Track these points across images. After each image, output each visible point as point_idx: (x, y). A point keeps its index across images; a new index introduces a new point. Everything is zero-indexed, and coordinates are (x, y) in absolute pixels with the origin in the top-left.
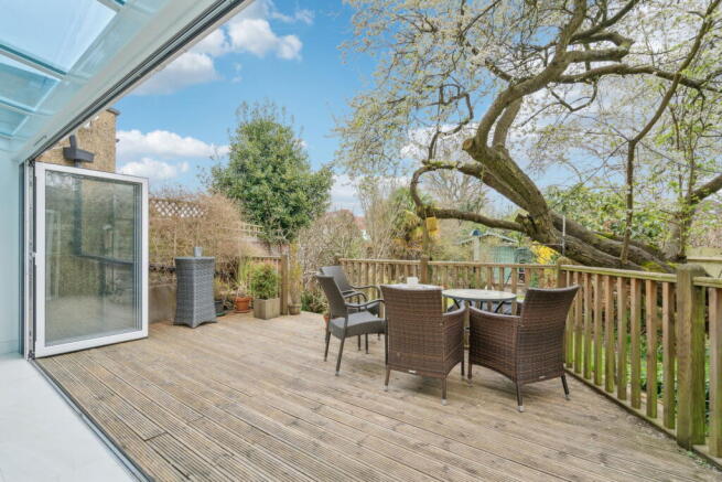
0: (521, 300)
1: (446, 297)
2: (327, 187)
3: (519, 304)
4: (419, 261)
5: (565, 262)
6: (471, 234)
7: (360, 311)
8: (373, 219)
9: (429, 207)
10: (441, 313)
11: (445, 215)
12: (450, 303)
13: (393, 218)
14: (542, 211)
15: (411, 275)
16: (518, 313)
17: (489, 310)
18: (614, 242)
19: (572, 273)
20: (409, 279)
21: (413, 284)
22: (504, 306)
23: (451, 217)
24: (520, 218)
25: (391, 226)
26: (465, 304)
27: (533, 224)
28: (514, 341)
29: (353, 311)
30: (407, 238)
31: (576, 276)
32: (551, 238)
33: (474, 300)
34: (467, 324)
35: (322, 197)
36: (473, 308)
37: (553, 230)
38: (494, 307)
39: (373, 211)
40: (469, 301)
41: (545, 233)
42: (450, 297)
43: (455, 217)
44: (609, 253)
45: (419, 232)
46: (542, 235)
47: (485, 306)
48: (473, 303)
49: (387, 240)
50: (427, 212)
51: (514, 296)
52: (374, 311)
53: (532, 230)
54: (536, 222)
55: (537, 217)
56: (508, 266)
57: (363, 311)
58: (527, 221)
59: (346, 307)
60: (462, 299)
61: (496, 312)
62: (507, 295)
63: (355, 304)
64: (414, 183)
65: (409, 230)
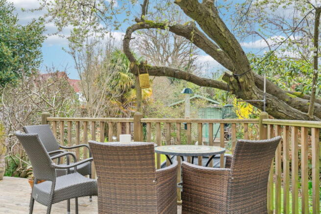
0: (230, 154)
1: (159, 153)
2: (37, 43)
3: (227, 157)
4: (133, 119)
5: (265, 117)
6: (182, 92)
7: (69, 172)
8: (88, 81)
9: (142, 63)
10: (154, 169)
11: (158, 72)
12: (163, 160)
13: (108, 79)
14: (246, 70)
15: (123, 132)
16: (228, 166)
17: (200, 164)
18: (301, 100)
19: (272, 126)
20: (121, 136)
21: (125, 140)
22: (213, 160)
23: (163, 74)
24: (226, 76)
25: (106, 88)
26: (178, 160)
27: (238, 82)
28: (225, 194)
29: (61, 173)
30: (122, 100)
31: (276, 128)
32: (253, 95)
33: (186, 155)
34: (180, 180)
35: (31, 54)
36: (185, 162)
37: (255, 88)
38: (205, 161)
39: (88, 72)
40: (181, 156)
41: (248, 90)
42: (163, 153)
43: (168, 75)
44: (299, 109)
45: (133, 94)
46: (245, 93)
47: (196, 160)
48: (185, 158)
49: (102, 101)
50: (139, 69)
51: (222, 149)
52: (85, 172)
53: (237, 88)
54: (241, 80)
55: (241, 76)
56: (217, 121)
57: (73, 172)
58: (232, 79)
59: (53, 169)
60: (174, 154)
61: (207, 166)
62: (216, 149)
63: (65, 165)
64: (127, 39)
65: (124, 92)
